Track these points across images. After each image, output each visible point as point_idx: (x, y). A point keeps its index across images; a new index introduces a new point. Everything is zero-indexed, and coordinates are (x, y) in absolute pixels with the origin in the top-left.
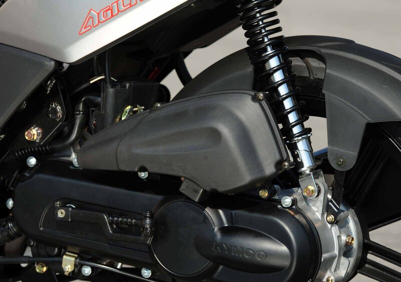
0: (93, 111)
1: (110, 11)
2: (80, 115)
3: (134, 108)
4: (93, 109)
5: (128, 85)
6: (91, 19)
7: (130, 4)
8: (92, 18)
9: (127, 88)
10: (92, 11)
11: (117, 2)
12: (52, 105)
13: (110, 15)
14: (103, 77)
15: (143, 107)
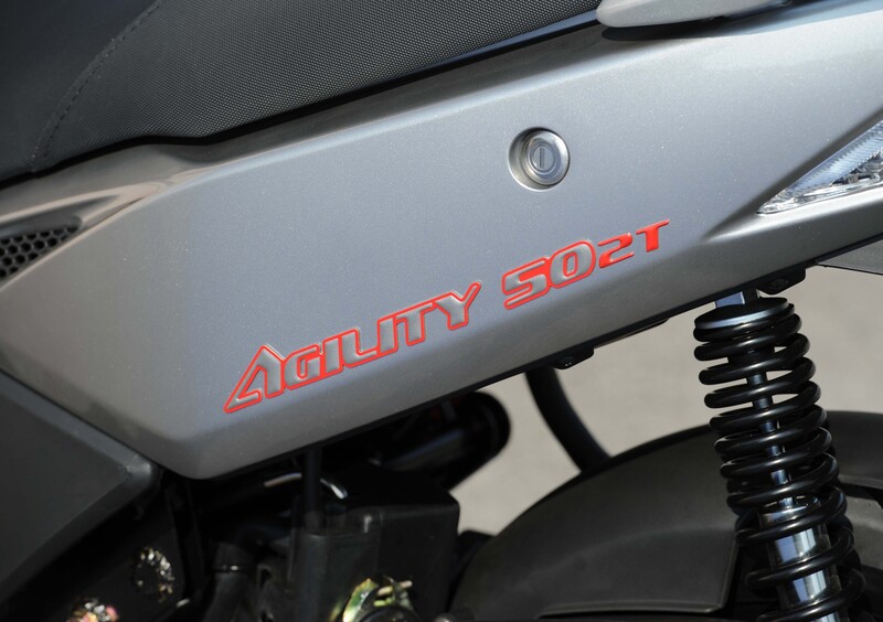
0: (266, 574)
1: (318, 359)
2: (231, 575)
3: (382, 586)
4: (267, 567)
5: (368, 519)
6: (261, 374)
7: (378, 348)
8: (265, 370)
9: (366, 529)
10: (265, 350)
11: (339, 337)
12: (147, 554)
13: (316, 371)
14: (297, 476)
15: (408, 584)
